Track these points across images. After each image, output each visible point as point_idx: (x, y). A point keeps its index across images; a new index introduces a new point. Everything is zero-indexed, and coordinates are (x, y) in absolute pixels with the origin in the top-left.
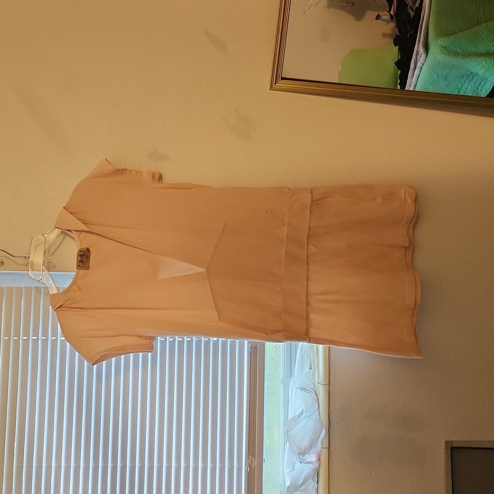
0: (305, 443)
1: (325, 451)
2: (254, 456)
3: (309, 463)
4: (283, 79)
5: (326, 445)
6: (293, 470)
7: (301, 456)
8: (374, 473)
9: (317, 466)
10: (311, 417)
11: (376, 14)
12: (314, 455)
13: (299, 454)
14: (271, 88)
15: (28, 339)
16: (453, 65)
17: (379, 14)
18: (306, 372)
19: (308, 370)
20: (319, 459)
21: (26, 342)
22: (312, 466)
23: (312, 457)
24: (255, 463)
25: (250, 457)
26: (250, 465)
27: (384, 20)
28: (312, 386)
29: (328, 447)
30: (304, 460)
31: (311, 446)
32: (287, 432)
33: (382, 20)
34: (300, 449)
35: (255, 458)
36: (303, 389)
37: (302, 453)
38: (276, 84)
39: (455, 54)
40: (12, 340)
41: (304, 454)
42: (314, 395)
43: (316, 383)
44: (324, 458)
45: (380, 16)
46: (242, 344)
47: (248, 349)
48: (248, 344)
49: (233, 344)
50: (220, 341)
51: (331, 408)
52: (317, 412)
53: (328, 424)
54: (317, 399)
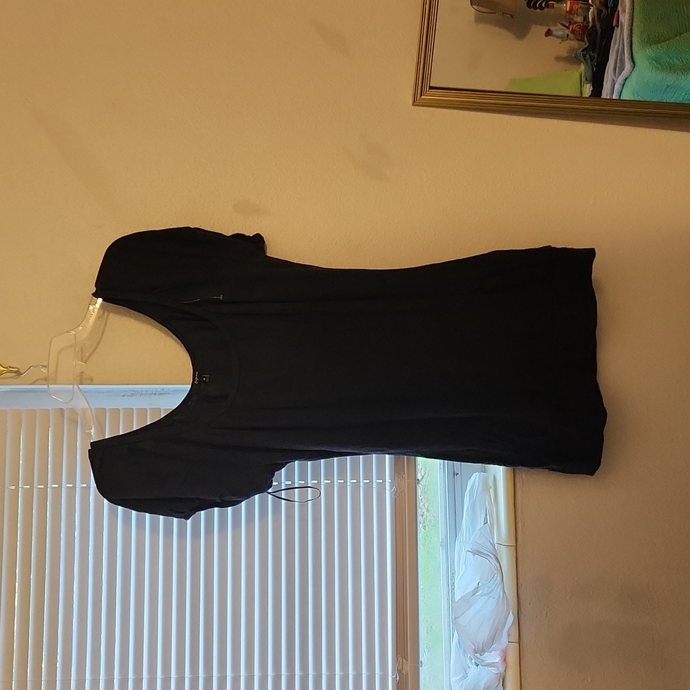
0: (484, 634)
1: (514, 647)
2: (405, 657)
3: (490, 665)
4: (431, 88)
5: (515, 638)
6: (465, 677)
7: (478, 655)
8: (589, 680)
9: (502, 669)
10: (491, 594)
11: (546, 29)
12: (498, 652)
13: (475, 652)
14: (415, 103)
15: (60, 487)
16: (668, 86)
17: (549, 29)
18: (479, 527)
19: (482, 525)
20: (505, 660)
21: (57, 492)
22: (494, 670)
23: (494, 657)
24: (408, 668)
25: (400, 658)
26: (399, 671)
27: (558, 37)
28: (491, 548)
29: (517, 641)
30: (483, 661)
31: (493, 639)
32: (456, 618)
33: (554, 36)
34: (476, 644)
35: (407, 660)
36: (477, 553)
37: (479, 651)
38: (421, 96)
39: (671, 68)
40: (35, 490)
41: (481, 651)
42: (493, 561)
43: (497, 544)
44: (513, 657)
45: (552, 31)
46: (381, 487)
47: (391, 494)
48: (391, 487)
49: (368, 488)
50: (348, 484)
51: (520, 581)
52: (501, 587)
53: (516, 605)
54: (499, 568)
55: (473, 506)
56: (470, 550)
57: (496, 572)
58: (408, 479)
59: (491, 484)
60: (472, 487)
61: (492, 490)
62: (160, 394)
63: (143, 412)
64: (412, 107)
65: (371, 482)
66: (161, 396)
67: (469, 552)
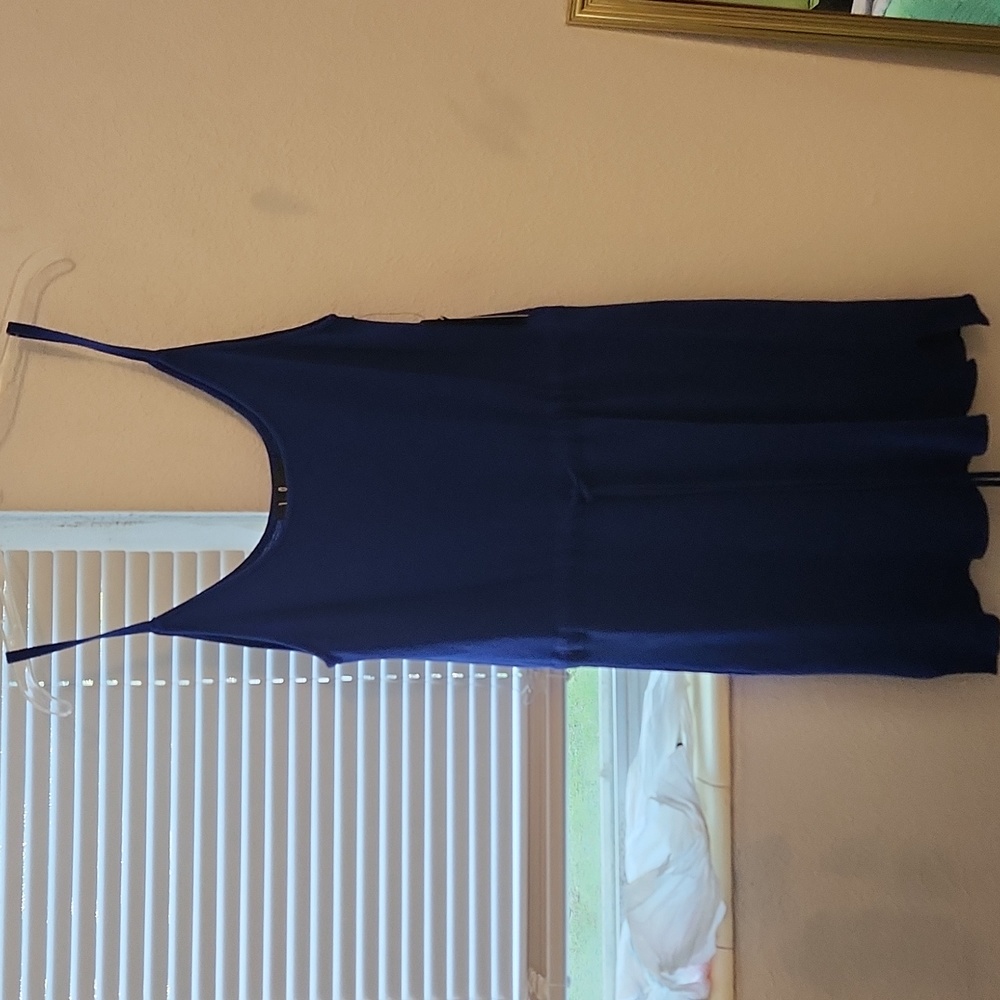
0: (676, 939)
1: (726, 956)
2: (542, 972)
3: (687, 987)
5: (727, 941)
7: (665, 974)
9: (703, 994)
10: (688, 872)
12: (697, 967)
13: (661, 968)
14: (571, 21)
18: (668, 752)
19: (674, 747)
20: (709, 977)
22: (691, 996)
23: (691, 975)
24: (546, 990)
25: (533, 973)
26: (532, 994)
28: (688, 791)
29: (731, 945)
30: (675, 982)
34: (663, 956)
35: (544, 976)
36: (664, 800)
37: (668, 966)
38: (583, 8)
41: (672, 967)
42: (693, 815)
43: (696, 781)
44: (722, 974)
46: (506, 686)
47: (522, 696)
48: (522, 687)
49: (483, 687)
50: (449, 680)
52: (705, 860)
53: (730, 887)
54: (703, 827)
55: (658, 716)
56: (655, 795)
57: (697, 833)
62: (125, 523)
64: (566, 27)
65: (488, 677)
66: (127, 526)
67: (652, 798)
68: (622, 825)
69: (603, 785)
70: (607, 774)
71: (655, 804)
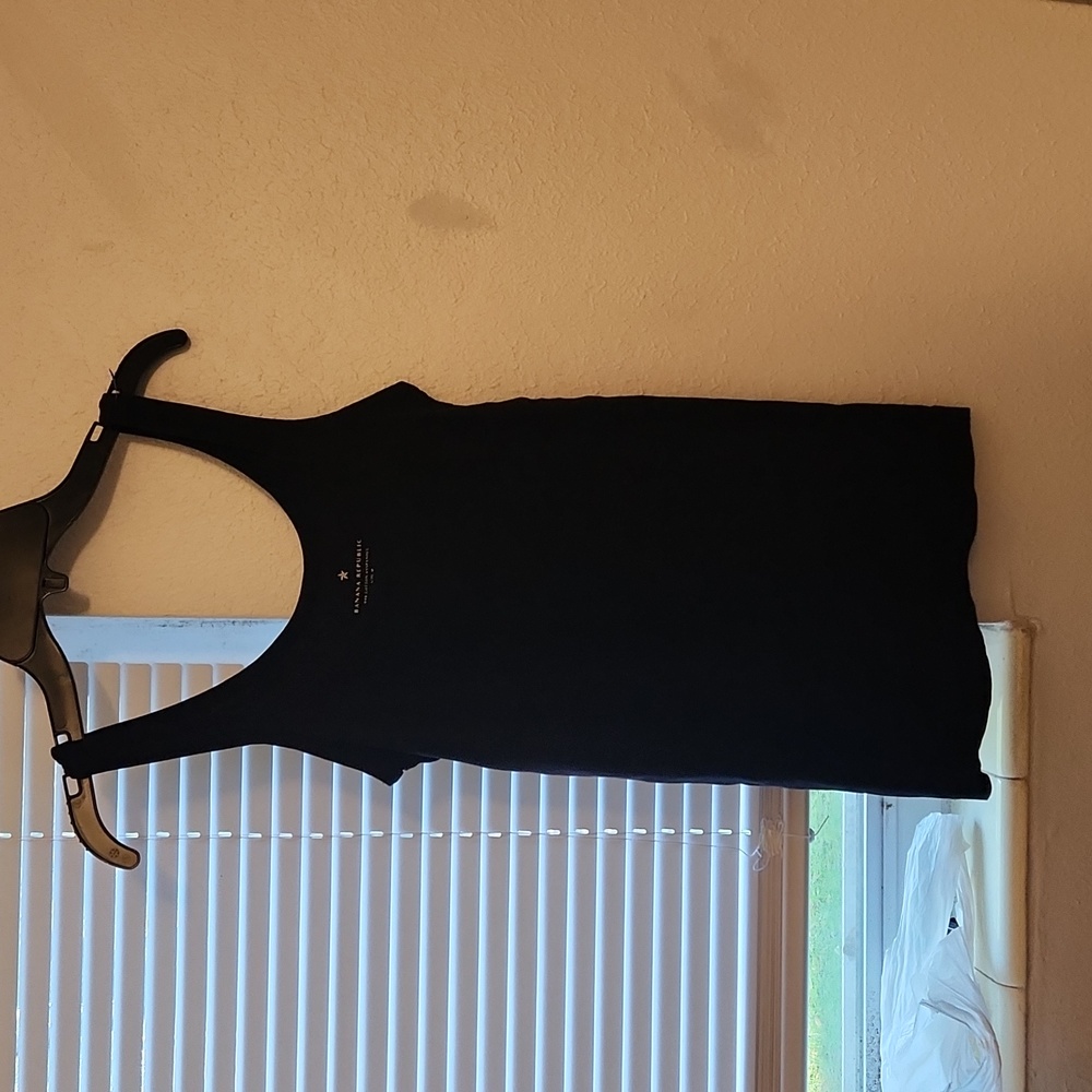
36: (937, 1005)
42: (978, 1027)
46: (729, 845)
47: (751, 861)
48: (751, 847)
49: (700, 846)
50: (657, 837)
51: (1034, 1065)
54: (993, 1045)
55: (927, 888)
56: (926, 998)
57: (984, 1053)
58: (790, 832)
59: (967, 837)
60: (927, 844)
61: (969, 854)
63: (172, 672)
65: (707, 833)
67: (923, 1003)
68: (875, 1018)
69: (846, 966)
70: (853, 950)
71: (927, 1011)
